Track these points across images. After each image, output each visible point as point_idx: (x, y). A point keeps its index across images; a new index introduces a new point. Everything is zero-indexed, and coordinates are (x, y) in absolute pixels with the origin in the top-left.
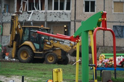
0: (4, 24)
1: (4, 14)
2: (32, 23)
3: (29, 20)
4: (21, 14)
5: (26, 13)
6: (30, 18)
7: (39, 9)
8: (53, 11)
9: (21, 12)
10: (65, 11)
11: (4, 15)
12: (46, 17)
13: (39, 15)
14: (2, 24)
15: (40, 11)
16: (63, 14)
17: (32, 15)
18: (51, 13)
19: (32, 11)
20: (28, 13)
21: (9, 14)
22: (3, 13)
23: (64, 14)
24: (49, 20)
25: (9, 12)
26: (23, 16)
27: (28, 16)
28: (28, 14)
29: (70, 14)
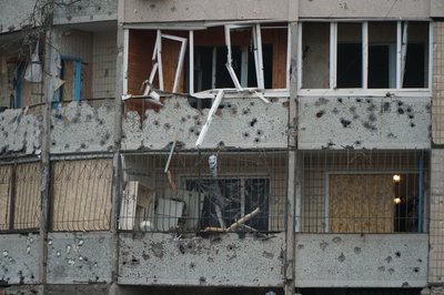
0: (58, 168)
1: (61, 109)
2: (213, 159)
3: (199, 142)
4: (157, 108)
5: (183, 101)
6: (204, 130)
7: (252, 82)
8: (331, 92)
9: (155, 96)
10: (398, 91)
11: (60, 117)
12: (293, 127)
13: (255, 113)
14: (51, 164)
15: (262, 94)
16: (386, 106)
17: (218, 113)
18: (323, 100)
19: (218, 95)
20: (194, 103)
21: (87, 109)
22: (54, 104)
23: (394, 107)
24: (312, 141)
25: (90, 100)
26: (163, 122)
27: (191, 123)
28: (194, 112)
29: (429, 108)
